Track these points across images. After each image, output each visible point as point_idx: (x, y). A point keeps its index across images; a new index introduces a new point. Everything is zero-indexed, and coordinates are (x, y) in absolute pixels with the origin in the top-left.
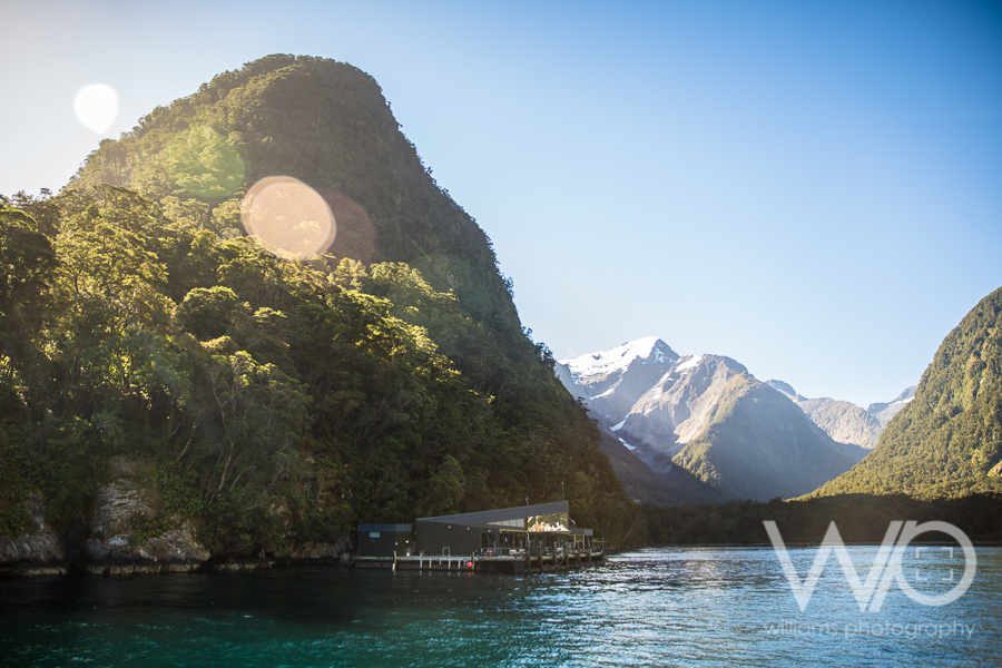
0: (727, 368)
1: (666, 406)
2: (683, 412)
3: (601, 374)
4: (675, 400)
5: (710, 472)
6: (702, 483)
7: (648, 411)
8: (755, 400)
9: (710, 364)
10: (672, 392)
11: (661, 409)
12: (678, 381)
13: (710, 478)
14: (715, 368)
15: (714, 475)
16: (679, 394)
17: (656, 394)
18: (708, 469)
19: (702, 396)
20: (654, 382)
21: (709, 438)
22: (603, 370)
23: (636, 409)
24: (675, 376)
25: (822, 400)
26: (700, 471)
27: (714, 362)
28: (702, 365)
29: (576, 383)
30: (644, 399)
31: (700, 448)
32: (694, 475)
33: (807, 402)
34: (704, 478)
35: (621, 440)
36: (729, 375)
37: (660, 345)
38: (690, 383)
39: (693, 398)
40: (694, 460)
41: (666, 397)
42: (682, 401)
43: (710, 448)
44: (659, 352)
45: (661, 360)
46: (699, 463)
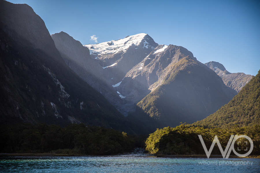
0: (180, 53)
1: (145, 73)
2: (154, 78)
3: (111, 53)
4: (150, 71)
5: (155, 112)
6: (150, 117)
7: (134, 76)
8: (189, 72)
9: (172, 51)
10: (149, 66)
11: (142, 76)
12: (154, 60)
13: (154, 115)
14: (175, 53)
15: (157, 114)
16: (153, 67)
17: (141, 67)
18: (154, 111)
19: (165, 69)
20: (140, 60)
21: (159, 93)
22: (113, 51)
23: (129, 75)
24: (152, 57)
25: (239, 74)
26: (149, 112)
27: (174, 50)
28: (167, 51)
29: (96, 58)
30: (134, 69)
31: (152, 99)
32: (146, 113)
33: (231, 75)
34: (152, 115)
35: (118, 92)
36: (180, 57)
37: (148, 38)
38: (159, 61)
39: (160, 70)
40: (147, 105)
41: (145, 69)
42: (154, 71)
43: (158, 99)
44: (146, 42)
45: (147, 47)
46: (150, 107)
